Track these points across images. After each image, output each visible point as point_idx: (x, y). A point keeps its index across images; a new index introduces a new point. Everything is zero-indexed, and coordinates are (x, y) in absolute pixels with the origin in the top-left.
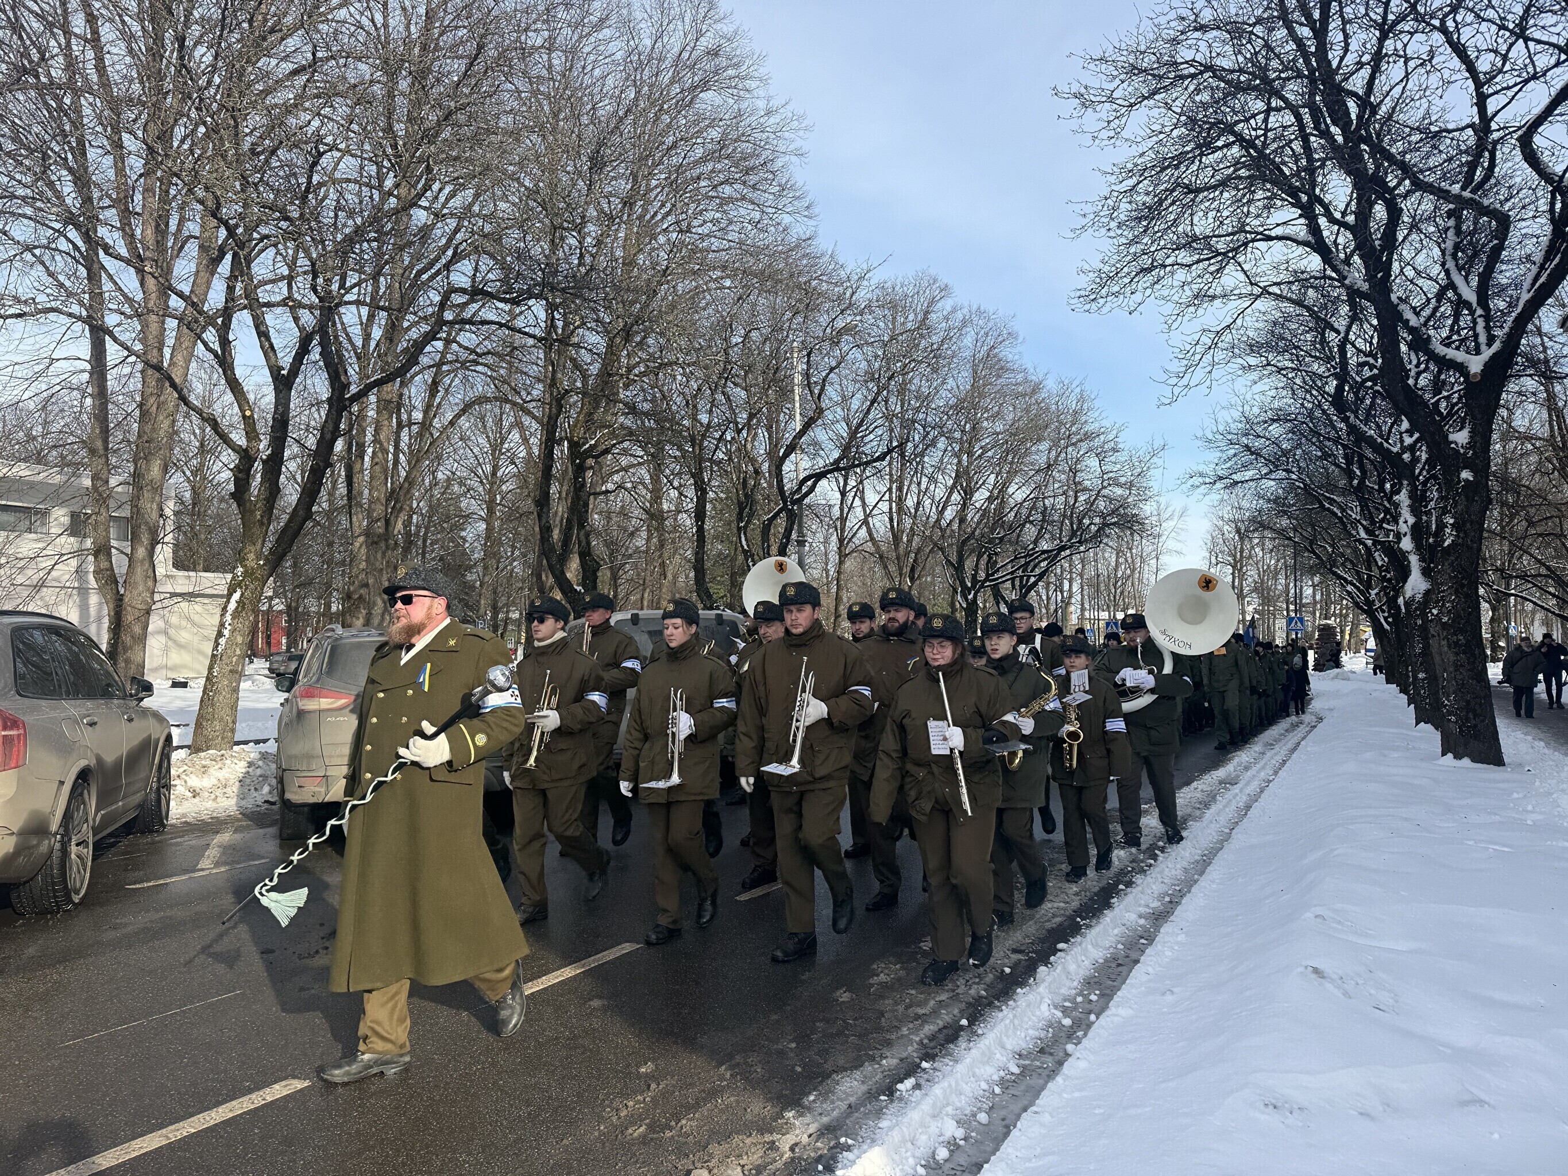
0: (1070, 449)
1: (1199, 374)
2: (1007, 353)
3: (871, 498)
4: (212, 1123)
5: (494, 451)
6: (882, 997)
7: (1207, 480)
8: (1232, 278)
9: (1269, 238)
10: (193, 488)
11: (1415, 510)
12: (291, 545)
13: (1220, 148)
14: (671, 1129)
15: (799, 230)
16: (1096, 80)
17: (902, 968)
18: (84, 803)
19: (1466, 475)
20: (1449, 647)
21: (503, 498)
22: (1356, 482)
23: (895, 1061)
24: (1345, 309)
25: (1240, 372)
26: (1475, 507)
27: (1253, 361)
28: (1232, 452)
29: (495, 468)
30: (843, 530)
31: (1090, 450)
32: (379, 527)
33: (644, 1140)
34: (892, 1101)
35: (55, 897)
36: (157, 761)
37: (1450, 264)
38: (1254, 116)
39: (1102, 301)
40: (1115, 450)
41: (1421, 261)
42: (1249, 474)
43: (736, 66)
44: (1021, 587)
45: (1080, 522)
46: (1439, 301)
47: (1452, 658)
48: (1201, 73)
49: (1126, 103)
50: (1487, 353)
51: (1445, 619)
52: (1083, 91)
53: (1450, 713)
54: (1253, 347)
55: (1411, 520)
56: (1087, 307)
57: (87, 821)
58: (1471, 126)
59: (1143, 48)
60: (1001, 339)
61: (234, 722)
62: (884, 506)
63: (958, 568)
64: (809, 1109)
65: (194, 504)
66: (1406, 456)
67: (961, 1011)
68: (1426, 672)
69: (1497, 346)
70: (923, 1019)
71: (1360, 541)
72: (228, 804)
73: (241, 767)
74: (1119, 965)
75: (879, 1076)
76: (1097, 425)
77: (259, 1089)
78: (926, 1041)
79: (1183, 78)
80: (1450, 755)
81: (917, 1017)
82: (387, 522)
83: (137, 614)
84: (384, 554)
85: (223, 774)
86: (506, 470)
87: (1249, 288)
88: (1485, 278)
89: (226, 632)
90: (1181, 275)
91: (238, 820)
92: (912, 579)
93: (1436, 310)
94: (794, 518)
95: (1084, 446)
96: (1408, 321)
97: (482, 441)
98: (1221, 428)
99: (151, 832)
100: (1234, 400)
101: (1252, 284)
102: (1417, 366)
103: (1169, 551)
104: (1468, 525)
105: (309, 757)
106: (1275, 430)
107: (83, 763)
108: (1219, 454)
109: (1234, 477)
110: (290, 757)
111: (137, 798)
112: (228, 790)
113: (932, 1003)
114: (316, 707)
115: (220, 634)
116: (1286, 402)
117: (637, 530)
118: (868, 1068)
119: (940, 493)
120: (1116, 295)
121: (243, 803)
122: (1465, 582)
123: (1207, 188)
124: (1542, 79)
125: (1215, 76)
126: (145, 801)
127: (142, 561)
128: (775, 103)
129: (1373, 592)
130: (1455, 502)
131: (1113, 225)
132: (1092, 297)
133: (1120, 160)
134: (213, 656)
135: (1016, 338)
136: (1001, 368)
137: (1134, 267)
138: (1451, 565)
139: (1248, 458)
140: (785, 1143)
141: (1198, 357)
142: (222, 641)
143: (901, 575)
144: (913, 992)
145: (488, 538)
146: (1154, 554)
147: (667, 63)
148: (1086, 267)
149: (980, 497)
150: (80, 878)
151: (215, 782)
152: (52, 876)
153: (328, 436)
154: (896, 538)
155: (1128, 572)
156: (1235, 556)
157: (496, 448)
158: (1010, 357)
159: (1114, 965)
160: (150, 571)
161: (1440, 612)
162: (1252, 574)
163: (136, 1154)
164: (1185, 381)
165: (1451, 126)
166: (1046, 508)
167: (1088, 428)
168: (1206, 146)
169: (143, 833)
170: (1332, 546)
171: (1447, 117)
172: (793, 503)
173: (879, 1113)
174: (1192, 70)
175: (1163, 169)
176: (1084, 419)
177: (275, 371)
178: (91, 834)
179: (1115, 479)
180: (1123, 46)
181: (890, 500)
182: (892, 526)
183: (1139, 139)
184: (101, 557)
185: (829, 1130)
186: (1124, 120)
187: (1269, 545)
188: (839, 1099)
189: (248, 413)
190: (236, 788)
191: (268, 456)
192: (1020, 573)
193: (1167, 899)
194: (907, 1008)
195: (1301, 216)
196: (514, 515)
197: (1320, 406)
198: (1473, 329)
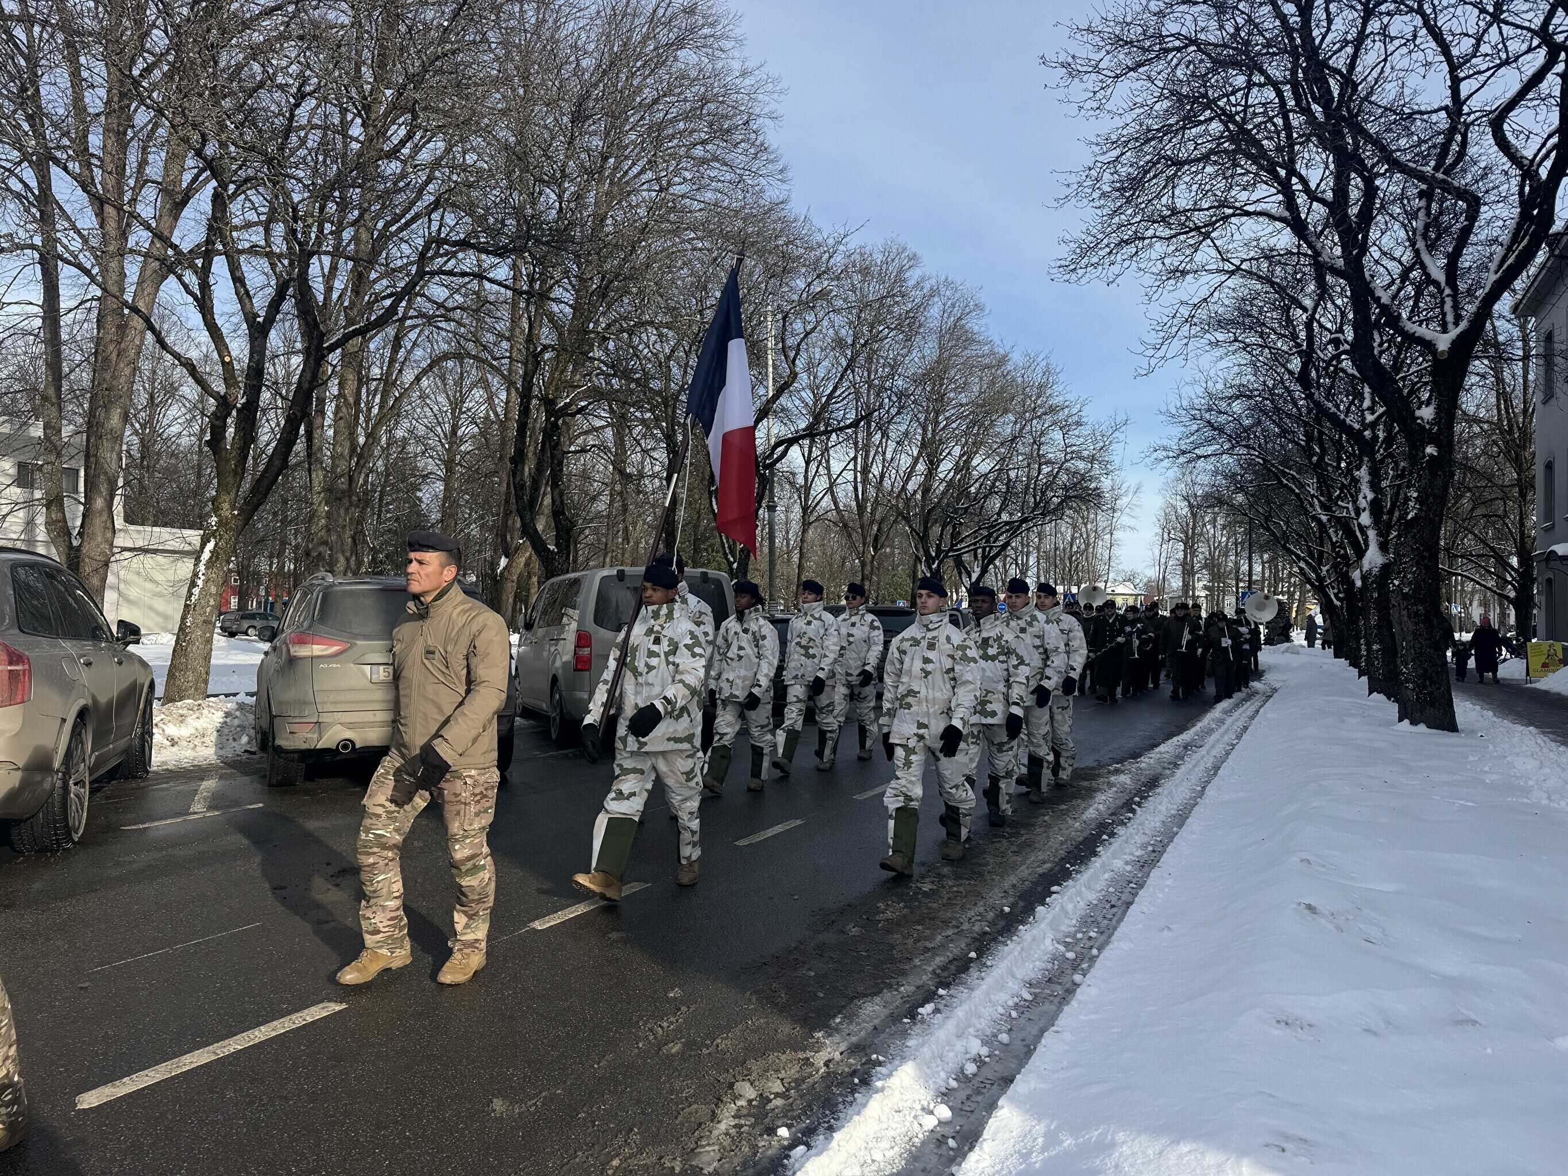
0: (1035, 422)
1: (1177, 344)
2: (974, 324)
3: (836, 467)
4: (257, 1041)
5: (453, 411)
6: (889, 932)
7: (1171, 454)
8: (1206, 254)
9: (1248, 214)
10: (142, 441)
11: (1374, 486)
12: (265, 496)
13: (1201, 123)
14: (707, 1047)
15: (773, 192)
16: (1084, 50)
17: (905, 907)
18: (82, 743)
19: (1430, 450)
20: (1409, 616)
21: (462, 458)
22: (1315, 458)
23: (913, 988)
24: (1312, 287)
25: (1207, 348)
26: (1439, 482)
27: (1220, 337)
28: (1195, 427)
29: (455, 429)
30: (806, 500)
31: (1054, 423)
32: (343, 483)
33: (682, 1056)
34: (915, 1024)
35: (56, 834)
36: (141, 706)
37: (1420, 244)
38: (1233, 93)
39: (1081, 272)
40: (1078, 424)
41: (1386, 242)
42: (1210, 450)
43: (712, 25)
44: (984, 558)
45: (1043, 493)
46: (1403, 282)
47: (1412, 627)
48: (1186, 46)
49: (1113, 74)
50: (1454, 332)
51: (1406, 590)
52: (1070, 60)
53: (1407, 681)
54: (1221, 324)
55: (1370, 496)
56: (1067, 277)
57: (84, 760)
58: (1446, 108)
59: (1129, 19)
60: (967, 310)
61: (207, 673)
62: (849, 476)
63: (923, 539)
64: (837, 1030)
65: (143, 458)
66: (1367, 433)
67: (968, 945)
68: (1381, 643)
69: (1463, 325)
70: (933, 951)
71: (1315, 518)
72: (207, 753)
73: (218, 717)
74: (1113, 906)
75: (899, 1001)
76: (1061, 398)
77: (297, 1011)
78: (938, 971)
79: (1167, 51)
80: (1406, 722)
81: (927, 950)
82: (351, 479)
83: (95, 565)
84: (347, 509)
85: (201, 724)
86: (467, 429)
87: (1221, 264)
88: (1454, 258)
89: (200, 582)
90: (1159, 247)
91: (222, 768)
92: (875, 549)
93: (1399, 290)
94: (766, 483)
95: (1048, 419)
96: (1379, 298)
97: (442, 399)
98: (1185, 403)
99: (135, 777)
100: (1199, 376)
101: (1223, 260)
102: (1381, 345)
103: (1124, 527)
104: (1431, 499)
105: (303, 703)
106: (1237, 407)
107: (82, 702)
108: (1183, 429)
109: (1197, 451)
110: (280, 703)
111: (122, 743)
112: (206, 739)
113: (939, 937)
114: (309, 654)
115: (193, 584)
116: (1249, 378)
117: (599, 494)
118: (887, 995)
119: (905, 462)
120: (1095, 266)
121: (222, 752)
122: (1426, 554)
123: (1188, 162)
124: (1514, 65)
125: (1199, 50)
126: (130, 746)
127: (100, 513)
128: (750, 65)
129: (1325, 569)
130: (1419, 476)
131: (1096, 195)
132: (1072, 267)
133: (1103, 131)
134: (186, 606)
135: (982, 310)
136: (969, 340)
137: (1114, 239)
138: (1413, 537)
139: (1209, 433)
140: (819, 1059)
141: (1174, 329)
142: (196, 591)
143: (864, 544)
144: (920, 927)
145: (445, 498)
146: (1108, 530)
147: (642, 20)
148: (1068, 237)
149: (945, 467)
150: (80, 818)
151: (193, 731)
152: (54, 814)
153: (306, 386)
154: (861, 507)
155: (1083, 546)
156: (1186, 533)
157: (456, 405)
158: (976, 329)
159: (1108, 906)
160: (109, 524)
161: (1402, 583)
162: (1202, 549)
163: (188, 1068)
164: (1161, 353)
165: (1423, 108)
166: (1009, 480)
167: (1054, 401)
168: (1190, 120)
169: (126, 779)
170: (1287, 523)
171: (1418, 100)
172: (766, 467)
173: (905, 1034)
174: (1177, 43)
175: (1147, 141)
176: (1049, 392)
177: (250, 318)
178: (87, 774)
179: (1079, 452)
180: (1110, 17)
181: (855, 470)
182: (857, 496)
183: (1121, 111)
184: (53, 508)
185: (856, 1049)
186: (1110, 91)
187: (1220, 521)
188: (864, 1021)
189: (227, 359)
190: (213, 737)
191: (243, 405)
192: (983, 543)
193: (1150, 848)
194: (918, 940)
195: (1279, 192)
196: (474, 475)
197: (1282, 382)
198: (1442, 307)
